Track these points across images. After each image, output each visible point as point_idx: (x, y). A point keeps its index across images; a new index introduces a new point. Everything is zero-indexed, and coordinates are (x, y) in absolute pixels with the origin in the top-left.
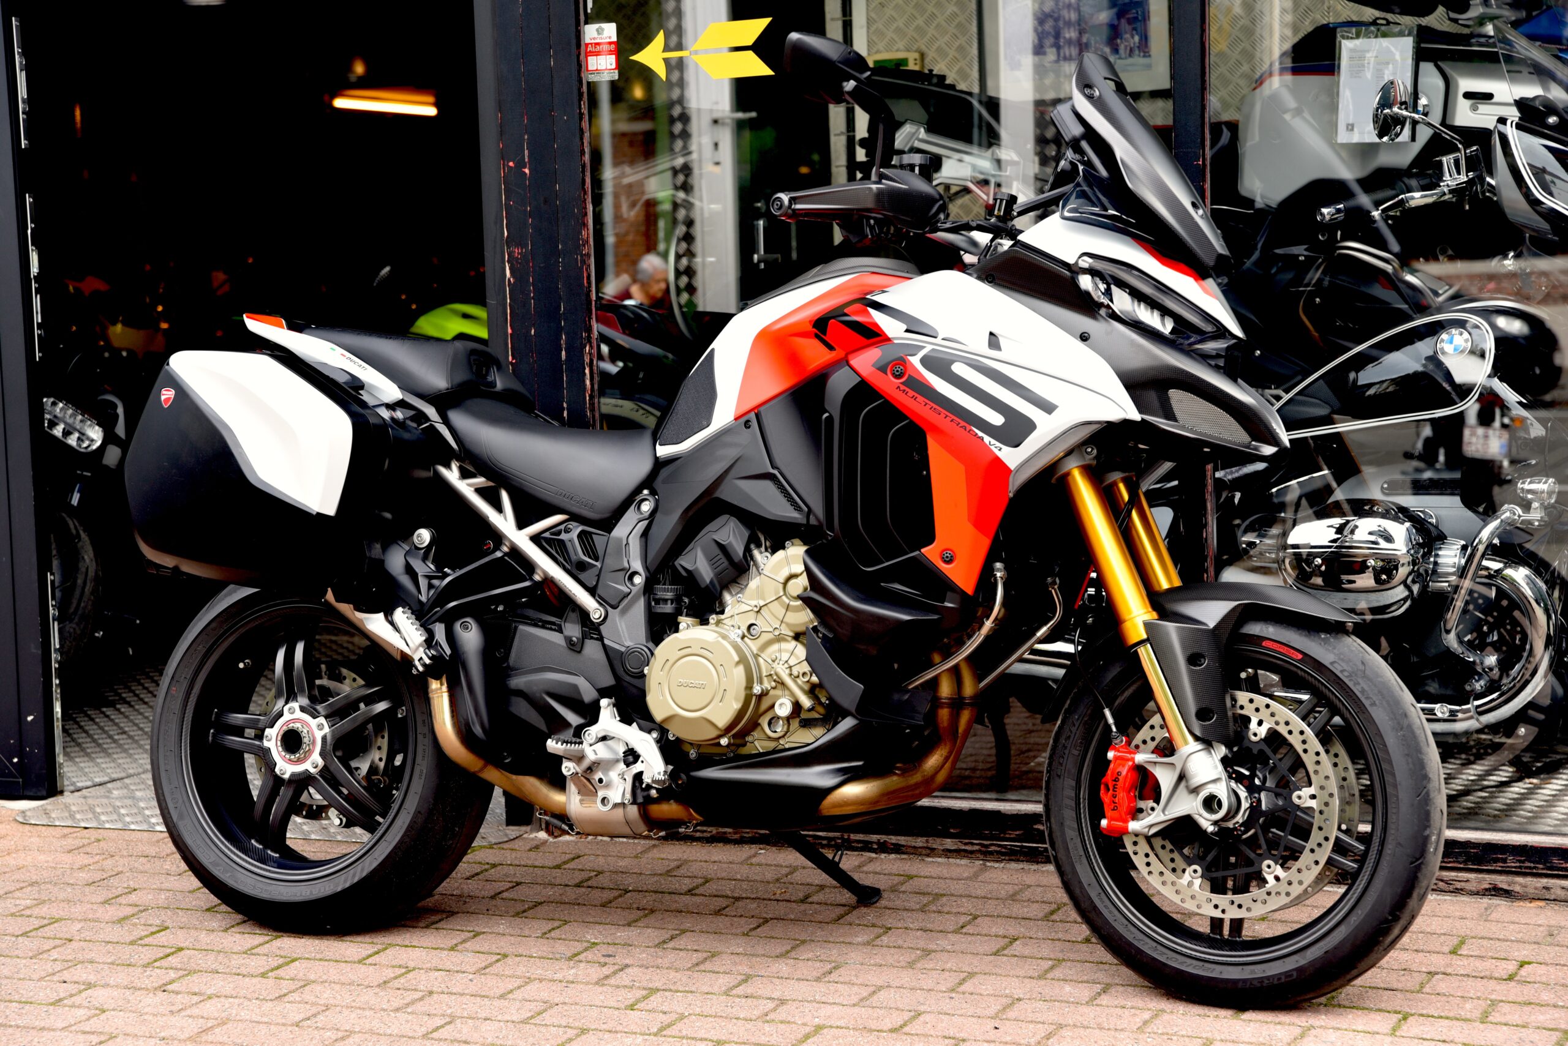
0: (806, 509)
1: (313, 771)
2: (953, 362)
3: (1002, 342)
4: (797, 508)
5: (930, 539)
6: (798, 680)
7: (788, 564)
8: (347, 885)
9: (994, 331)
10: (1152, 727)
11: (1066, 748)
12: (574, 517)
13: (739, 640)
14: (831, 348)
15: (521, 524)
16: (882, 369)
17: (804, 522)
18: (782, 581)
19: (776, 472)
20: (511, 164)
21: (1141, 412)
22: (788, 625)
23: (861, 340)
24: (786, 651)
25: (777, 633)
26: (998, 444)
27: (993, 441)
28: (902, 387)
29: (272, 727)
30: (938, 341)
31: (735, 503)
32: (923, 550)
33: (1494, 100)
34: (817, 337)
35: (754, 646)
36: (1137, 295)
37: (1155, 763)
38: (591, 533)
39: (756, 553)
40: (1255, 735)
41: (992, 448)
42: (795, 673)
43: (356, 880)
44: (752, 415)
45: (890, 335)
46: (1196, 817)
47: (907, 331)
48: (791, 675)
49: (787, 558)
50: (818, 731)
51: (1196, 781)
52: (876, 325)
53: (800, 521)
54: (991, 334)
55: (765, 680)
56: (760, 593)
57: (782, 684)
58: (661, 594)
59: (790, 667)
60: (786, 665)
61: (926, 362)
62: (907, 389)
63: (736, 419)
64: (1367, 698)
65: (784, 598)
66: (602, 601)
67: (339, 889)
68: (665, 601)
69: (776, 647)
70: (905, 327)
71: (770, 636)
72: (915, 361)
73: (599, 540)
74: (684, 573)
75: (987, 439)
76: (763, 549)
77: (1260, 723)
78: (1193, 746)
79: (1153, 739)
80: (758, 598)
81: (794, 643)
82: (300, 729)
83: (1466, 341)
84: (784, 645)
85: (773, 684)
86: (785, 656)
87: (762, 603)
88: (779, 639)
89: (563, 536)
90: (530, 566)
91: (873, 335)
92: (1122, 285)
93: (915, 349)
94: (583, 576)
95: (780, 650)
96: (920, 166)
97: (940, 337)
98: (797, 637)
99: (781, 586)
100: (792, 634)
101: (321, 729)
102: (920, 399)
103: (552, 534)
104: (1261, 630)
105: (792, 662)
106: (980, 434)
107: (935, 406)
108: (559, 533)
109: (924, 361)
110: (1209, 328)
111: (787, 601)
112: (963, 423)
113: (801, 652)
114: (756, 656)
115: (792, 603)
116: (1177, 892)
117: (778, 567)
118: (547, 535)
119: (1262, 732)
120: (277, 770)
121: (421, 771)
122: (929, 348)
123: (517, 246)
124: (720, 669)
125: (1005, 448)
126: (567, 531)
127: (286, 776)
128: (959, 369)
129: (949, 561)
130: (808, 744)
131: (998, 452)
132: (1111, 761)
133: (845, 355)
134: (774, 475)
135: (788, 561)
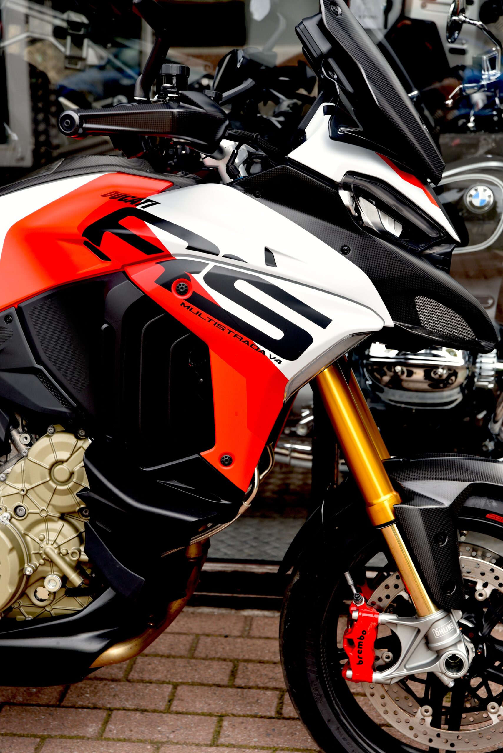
0: (75, 405)
2: (236, 279)
3: (276, 257)
5: (210, 443)
6: (67, 558)
7: (54, 451)
9: (270, 247)
10: (387, 587)
13: (7, 522)
14: (103, 257)
16: (167, 285)
18: (48, 467)
19: (41, 367)
21: (394, 319)
22: (54, 507)
23: (139, 254)
24: (54, 530)
25: (44, 514)
26: (278, 358)
27: (274, 355)
28: (187, 304)
30: (219, 258)
32: (202, 454)
34: (86, 244)
35: (21, 526)
36: (382, 206)
37: (396, 624)
39: (14, 433)
40: (481, 595)
41: (273, 361)
42: (64, 551)
44: (13, 310)
45: (171, 251)
46: (439, 674)
47: (189, 248)
48: (59, 553)
49: (52, 445)
50: (83, 600)
51: (438, 645)
52: (157, 241)
54: (266, 250)
55: (33, 557)
56: (24, 477)
57: (52, 562)
59: (59, 547)
60: (55, 546)
61: (210, 279)
62: (192, 306)
65: (51, 483)
69: (42, 526)
70: (186, 244)
71: (38, 517)
72: (199, 278)
75: (268, 353)
76: (20, 429)
77: (485, 585)
78: (436, 614)
79: (388, 597)
80: (23, 482)
81: (61, 523)
83: (490, 196)
84: (51, 525)
85: (42, 561)
86: (53, 536)
87: (28, 486)
88: (47, 519)
91: (154, 251)
92: (370, 197)
93: (198, 267)
95: (47, 530)
96: (177, 76)
97: (222, 254)
98: (63, 517)
99: (47, 472)
100: (58, 515)
102: (205, 315)
104: (486, 504)
105: (60, 541)
106: (262, 348)
107: (219, 322)
109: (208, 279)
110: (433, 234)
111: (54, 486)
112: (245, 338)
113: (69, 532)
114: (24, 535)
115: (59, 487)
116: (411, 728)
117: (43, 453)
119: (487, 592)
122: (211, 265)
125: (284, 361)
128: (241, 286)
129: (227, 463)
130: (79, 612)
131: (276, 364)
132: (356, 621)
133: (123, 267)
134: (40, 370)
135: (53, 448)
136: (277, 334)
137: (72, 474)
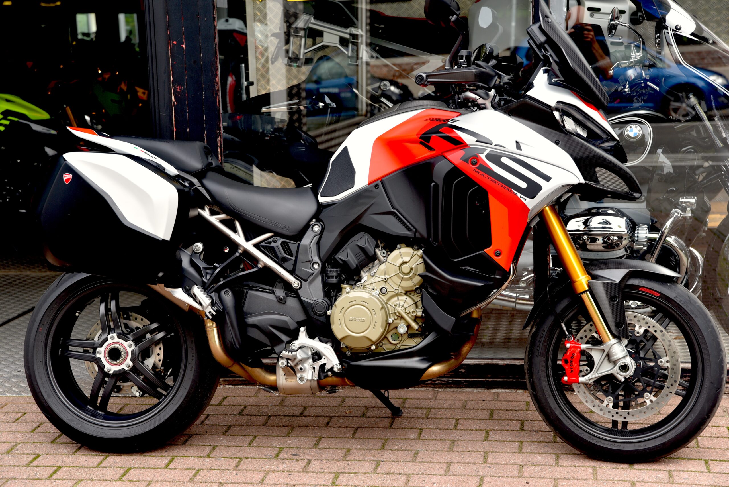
0: (414, 230)
1: (127, 369)
2: (501, 157)
3: (522, 146)
4: (409, 229)
5: (489, 244)
6: (410, 315)
7: (401, 257)
8: (152, 428)
9: (518, 141)
10: (585, 331)
11: (540, 342)
12: (277, 234)
13: (378, 296)
14: (430, 148)
15: (248, 239)
16: (466, 161)
17: (413, 236)
18: (398, 265)
19: (395, 211)
20: (175, 42)
21: (585, 179)
22: (402, 287)
23: (451, 146)
24: (402, 300)
25: (397, 292)
26: (524, 197)
27: (522, 196)
28: (477, 170)
29: (101, 347)
30: (493, 146)
31: (372, 227)
32: (485, 250)
33: (601, 11)
34: (421, 143)
35: (385, 298)
36: (577, 121)
37: (591, 349)
38: (287, 243)
39: (377, 250)
40: (638, 333)
41: (522, 199)
42: (408, 312)
43: (157, 425)
44: (379, 182)
45: (468, 143)
46: (616, 375)
47: (477, 141)
48: (406, 312)
49: (400, 254)
50: (418, 340)
51: (615, 358)
52: (461, 138)
53: (411, 236)
54: (517, 142)
55: (391, 315)
56: (385, 272)
57: (402, 317)
58: (330, 274)
59: (405, 309)
60: (403, 308)
61: (488, 157)
62: (479, 171)
63: (369, 184)
64: (693, 314)
65: (400, 274)
66: (297, 277)
67: (147, 430)
68: (332, 277)
69: (396, 299)
70: (476, 139)
71: (393, 293)
72: (483, 156)
73: (293, 246)
74: (341, 262)
75: (519, 195)
76: (380, 248)
77: (640, 327)
78: (613, 341)
79: (586, 337)
80: (385, 274)
81: (405, 297)
82: (119, 348)
83: (639, 131)
84: (400, 298)
85: (396, 317)
86: (401, 303)
87: (387, 277)
88: (397, 295)
89: (273, 244)
90: (255, 260)
91: (459, 143)
92: (569, 115)
93: (482, 151)
94: (285, 265)
95: (398, 300)
96: (466, 56)
97: (494, 144)
98: (406, 293)
99: (398, 268)
100: (404, 292)
101: (131, 347)
102: (486, 175)
103: (266, 243)
104: (639, 282)
105: (406, 306)
106: (516, 192)
107: (493, 179)
108: (270, 243)
109: (487, 156)
110: (604, 136)
111: (402, 276)
112: (507, 187)
113: (410, 301)
114: (386, 303)
115: (405, 277)
116: (601, 410)
117: (396, 258)
118: (263, 244)
119: (642, 331)
120: (105, 369)
121: (192, 367)
122: (488, 150)
123: (178, 85)
124: (373, 312)
125: (528, 199)
126: (275, 242)
127: (111, 372)
128: (504, 160)
129: (498, 255)
130: (414, 347)
131: (523, 201)
132: (568, 349)
133: (442, 153)
134: (395, 213)
135: (401, 255)
136: (523, 185)
137: (411, 269)
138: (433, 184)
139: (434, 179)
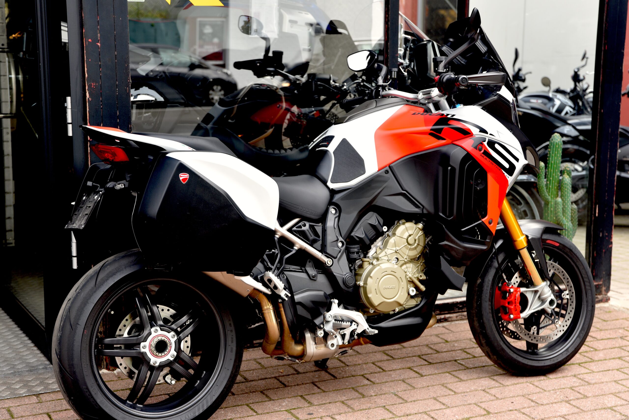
0: (422, 207)
1: (171, 359)
2: (494, 144)
4: (417, 206)
5: (486, 215)
6: (418, 280)
7: (407, 231)
8: (201, 411)
9: (498, 130)
12: (303, 218)
15: (282, 225)
16: (475, 148)
17: (421, 212)
18: (406, 238)
20: (90, 40)
22: (409, 256)
23: (462, 135)
24: (409, 267)
25: (405, 260)
27: (507, 175)
28: (483, 155)
29: (145, 341)
30: (489, 135)
31: (385, 207)
32: (483, 219)
34: (432, 135)
35: (397, 267)
37: (526, 292)
38: (314, 226)
43: (205, 408)
44: (387, 168)
45: (474, 133)
46: (546, 309)
47: (479, 132)
48: (415, 277)
51: (544, 297)
52: (469, 130)
53: (419, 212)
56: (395, 245)
57: (412, 281)
58: (352, 250)
59: (413, 274)
61: (488, 144)
63: (378, 171)
65: (407, 245)
66: (328, 256)
67: (197, 414)
68: (354, 253)
69: (405, 266)
70: (478, 130)
71: (403, 262)
72: (485, 144)
73: (319, 228)
74: (358, 239)
75: (505, 174)
78: (544, 283)
80: (395, 247)
81: (411, 264)
82: (164, 340)
84: (408, 265)
87: (398, 248)
88: (406, 263)
89: (303, 228)
90: (291, 244)
91: (467, 133)
93: (484, 139)
94: (315, 245)
97: (489, 133)
98: (412, 261)
99: (406, 240)
100: (410, 260)
101: (174, 337)
102: (488, 159)
103: (297, 228)
104: (547, 237)
105: (413, 272)
106: (504, 172)
107: (492, 162)
108: (300, 227)
111: (409, 247)
112: (499, 168)
113: (415, 268)
115: (411, 247)
117: (403, 232)
118: (295, 228)
120: (152, 363)
121: (232, 348)
122: (487, 138)
123: (93, 82)
124: (400, 279)
125: (509, 177)
126: (305, 225)
127: (157, 364)
128: (497, 146)
129: (490, 223)
130: (417, 305)
131: (507, 178)
133: (452, 142)
134: (405, 193)
135: (407, 229)
136: (507, 166)
137: (415, 240)
138: (449, 168)
139: (451, 163)
